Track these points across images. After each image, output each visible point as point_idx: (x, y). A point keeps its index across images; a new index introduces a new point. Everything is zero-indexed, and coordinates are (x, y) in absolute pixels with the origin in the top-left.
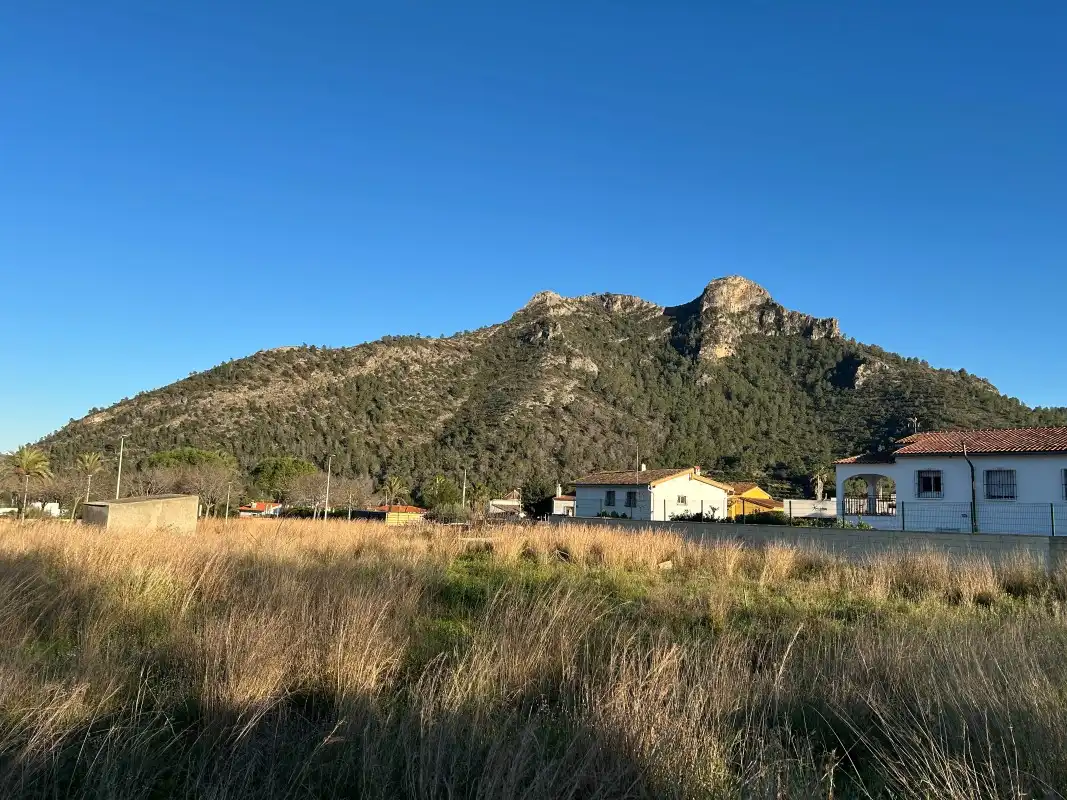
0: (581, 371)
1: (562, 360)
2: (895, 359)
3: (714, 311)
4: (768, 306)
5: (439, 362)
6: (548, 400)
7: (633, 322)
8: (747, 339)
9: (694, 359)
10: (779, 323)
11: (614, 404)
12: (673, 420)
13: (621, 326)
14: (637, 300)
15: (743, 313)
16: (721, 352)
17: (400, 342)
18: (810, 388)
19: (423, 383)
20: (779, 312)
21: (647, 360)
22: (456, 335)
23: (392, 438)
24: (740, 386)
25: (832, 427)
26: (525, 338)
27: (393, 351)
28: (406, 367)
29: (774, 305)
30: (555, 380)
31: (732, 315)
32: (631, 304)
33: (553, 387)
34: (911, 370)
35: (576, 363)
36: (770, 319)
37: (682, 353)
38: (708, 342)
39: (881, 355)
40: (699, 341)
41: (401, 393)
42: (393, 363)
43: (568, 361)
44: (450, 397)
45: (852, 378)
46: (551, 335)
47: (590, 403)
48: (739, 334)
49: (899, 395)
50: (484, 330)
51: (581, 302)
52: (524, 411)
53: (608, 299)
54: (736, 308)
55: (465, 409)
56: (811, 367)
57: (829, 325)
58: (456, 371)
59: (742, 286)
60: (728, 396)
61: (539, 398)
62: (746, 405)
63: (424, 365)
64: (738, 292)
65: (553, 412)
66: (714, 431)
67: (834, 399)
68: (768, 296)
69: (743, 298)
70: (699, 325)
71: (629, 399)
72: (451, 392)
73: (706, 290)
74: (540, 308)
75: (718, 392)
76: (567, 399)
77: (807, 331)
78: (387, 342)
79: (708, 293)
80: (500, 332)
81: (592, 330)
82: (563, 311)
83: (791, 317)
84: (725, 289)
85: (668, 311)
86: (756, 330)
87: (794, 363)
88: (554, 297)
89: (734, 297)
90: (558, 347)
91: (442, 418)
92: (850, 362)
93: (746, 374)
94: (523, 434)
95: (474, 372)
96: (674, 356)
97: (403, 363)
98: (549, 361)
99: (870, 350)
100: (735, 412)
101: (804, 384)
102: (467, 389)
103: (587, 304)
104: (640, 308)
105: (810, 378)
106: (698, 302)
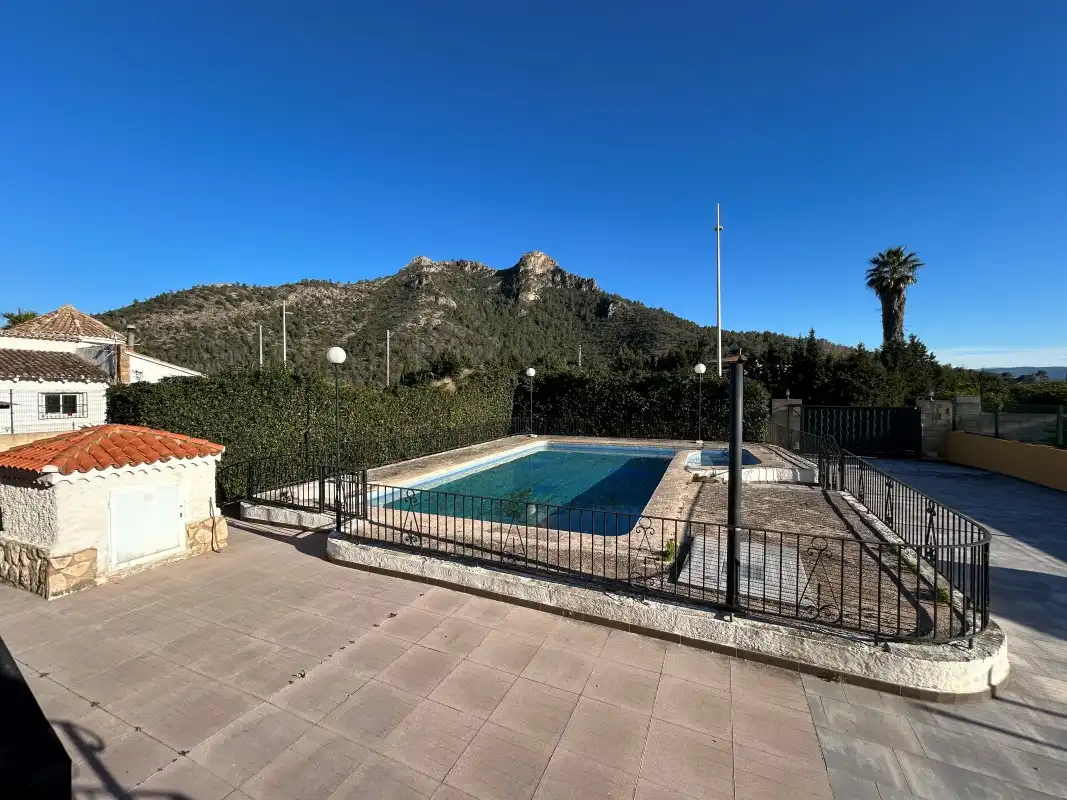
0: (445, 307)
1: (432, 298)
2: (628, 302)
3: (526, 272)
4: (557, 271)
5: (346, 299)
6: (422, 322)
7: (478, 278)
8: (545, 290)
9: (517, 300)
10: (563, 281)
11: (468, 327)
12: (505, 336)
13: (470, 280)
14: (481, 264)
15: (543, 275)
16: (532, 297)
17: (316, 284)
18: (584, 318)
19: (334, 312)
20: (562, 273)
21: (488, 301)
22: (360, 283)
23: (308, 350)
24: (544, 317)
25: (598, 340)
26: (407, 285)
27: (310, 290)
28: (320, 303)
29: (560, 270)
30: (428, 311)
31: (537, 276)
32: (476, 267)
33: (426, 315)
34: (638, 308)
35: (442, 301)
36: (558, 279)
37: (508, 297)
38: (524, 290)
39: (621, 300)
40: (518, 289)
41: (316, 317)
42: (309, 298)
43: (437, 299)
44: (353, 322)
45: (606, 311)
46: (424, 282)
47: (451, 325)
48: (540, 286)
49: (633, 320)
50: (379, 279)
51: (445, 265)
52: (405, 329)
53: (460, 265)
54: (539, 271)
55: (364, 329)
56: (582, 305)
57: (590, 283)
58: (359, 305)
59: (543, 258)
60: (537, 323)
61: (416, 321)
62: (547, 328)
63: (334, 300)
64: (540, 261)
65: (425, 331)
66: (530, 344)
67: (597, 324)
68: (557, 264)
69: (543, 265)
70: (518, 280)
71: (477, 324)
72: (354, 319)
73: (521, 260)
74: (418, 266)
75: (530, 320)
76: (436, 322)
77: (579, 286)
78: (305, 284)
79: (523, 262)
80: (390, 281)
81: (453, 282)
82: (433, 270)
83: (570, 277)
84: (533, 259)
85: (500, 273)
86: (550, 285)
87: (573, 303)
88: (426, 260)
89: (538, 264)
90: (429, 291)
91: (347, 336)
92: (604, 303)
93: (546, 310)
94: (403, 344)
95: (371, 306)
96: (503, 298)
97: (317, 298)
98: (423, 299)
99: (615, 297)
100: (542, 332)
101: (579, 316)
102: (366, 317)
103: (448, 266)
104: (482, 270)
105: (583, 313)
106: (517, 267)
